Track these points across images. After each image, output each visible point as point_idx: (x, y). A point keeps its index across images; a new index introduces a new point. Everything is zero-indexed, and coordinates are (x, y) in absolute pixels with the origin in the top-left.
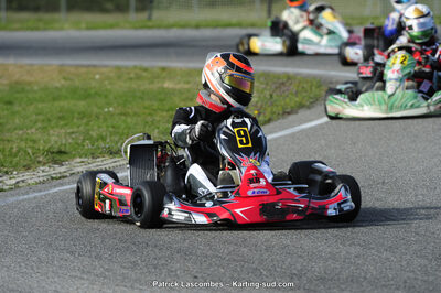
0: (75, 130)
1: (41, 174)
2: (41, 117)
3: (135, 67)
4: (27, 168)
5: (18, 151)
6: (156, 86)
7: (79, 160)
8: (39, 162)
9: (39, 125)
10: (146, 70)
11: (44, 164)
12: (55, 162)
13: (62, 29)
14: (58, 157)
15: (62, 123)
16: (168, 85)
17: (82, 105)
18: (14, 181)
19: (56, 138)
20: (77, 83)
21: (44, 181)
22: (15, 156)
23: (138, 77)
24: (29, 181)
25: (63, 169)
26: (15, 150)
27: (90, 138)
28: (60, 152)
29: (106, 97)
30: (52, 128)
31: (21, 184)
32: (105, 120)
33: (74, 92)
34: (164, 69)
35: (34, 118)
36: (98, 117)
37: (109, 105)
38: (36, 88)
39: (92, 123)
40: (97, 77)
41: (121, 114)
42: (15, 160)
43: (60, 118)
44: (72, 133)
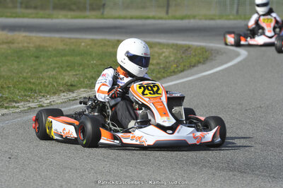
0: (78, 72)
1: (63, 97)
2: (57, 65)
3: (102, 40)
4: (55, 93)
5: (49, 84)
7: (82, 90)
8: (61, 91)
9: (57, 70)
10: (108, 41)
11: (64, 92)
12: (70, 91)
13: (57, 18)
14: (71, 88)
15: (69, 69)
17: (78, 58)
18: (48, 101)
19: (68, 77)
20: (73, 47)
21: (65, 102)
22: (47, 87)
23: (105, 45)
24: (57, 101)
25: (75, 95)
26: (46, 84)
27: (87, 77)
28: (72, 85)
29: (91, 55)
30: (64, 71)
31: (52, 103)
32: (93, 68)
33: (73, 53)
35: (53, 65)
36: (89, 66)
37: (93, 59)
38: (50, 49)
39: (86, 69)
40: (83, 44)
41: (101, 65)
42: (48, 89)
43: (67, 66)
44: (77, 75)
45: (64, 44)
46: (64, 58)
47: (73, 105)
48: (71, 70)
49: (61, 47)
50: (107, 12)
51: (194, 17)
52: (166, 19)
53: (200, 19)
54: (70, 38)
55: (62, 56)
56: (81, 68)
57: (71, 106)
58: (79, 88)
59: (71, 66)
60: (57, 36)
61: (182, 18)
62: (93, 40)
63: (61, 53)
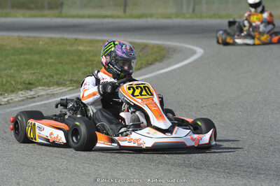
0: (36, 71)
1: (21, 96)
2: (15, 64)
3: (60, 39)
4: (12, 92)
5: (6, 83)
6: (74, 48)
7: (40, 88)
8: (19, 89)
9: (14, 68)
10: (66, 39)
11: (21, 90)
12: (27, 89)
13: (15, 16)
14: (29, 86)
15: (27, 67)
16: (81, 48)
17: (36, 57)
18: (6, 100)
19: (26, 76)
20: (31, 46)
21: (23, 100)
22: (5, 85)
23: (63, 44)
24: (15, 100)
25: (32, 93)
26: (4, 82)
27: (45, 76)
28: (30, 84)
29: (49, 53)
30: (22, 70)
31: (10, 101)
32: (51, 66)
33: (31, 51)
34: (76, 39)
35: (11, 64)
36: (46, 65)
37: (51, 58)
38: (8, 48)
39: (44, 68)
40: (41, 43)
41: (59, 63)
42: (5, 87)
43: (26, 65)
44: (34, 73)
45: (22, 43)
46: (22, 57)
47: (31, 103)
48: (29, 68)
49: (19, 45)
50: (65, 10)
51: (151, 16)
52: (123, 18)
53: (157, 18)
54: (28, 37)
55: (20, 54)
56: (39, 66)
57: (29, 103)
58: (37, 86)
59: (29, 64)
60: (15, 34)
61: (140, 17)
62: (51, 38)
63: (18, 52)
